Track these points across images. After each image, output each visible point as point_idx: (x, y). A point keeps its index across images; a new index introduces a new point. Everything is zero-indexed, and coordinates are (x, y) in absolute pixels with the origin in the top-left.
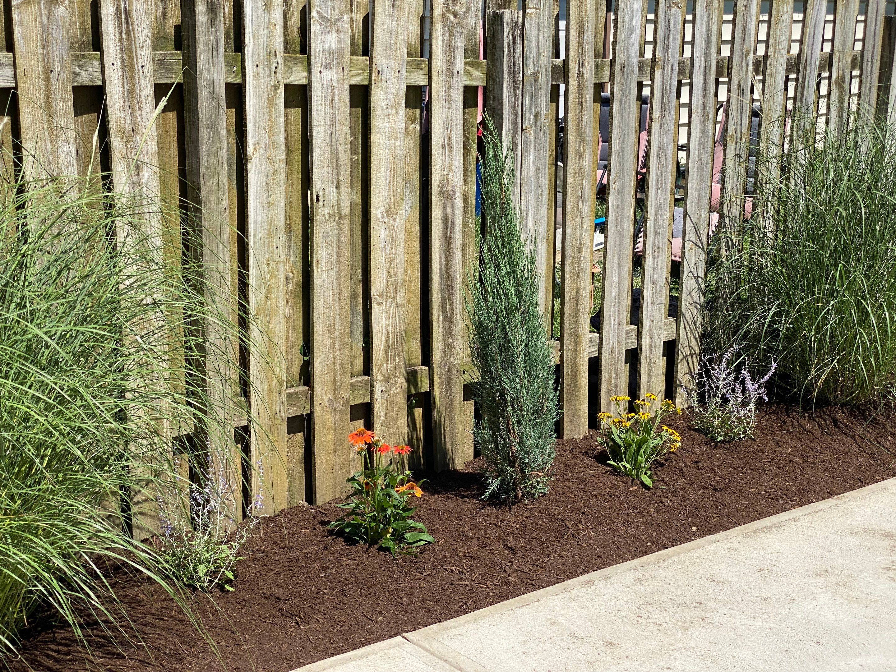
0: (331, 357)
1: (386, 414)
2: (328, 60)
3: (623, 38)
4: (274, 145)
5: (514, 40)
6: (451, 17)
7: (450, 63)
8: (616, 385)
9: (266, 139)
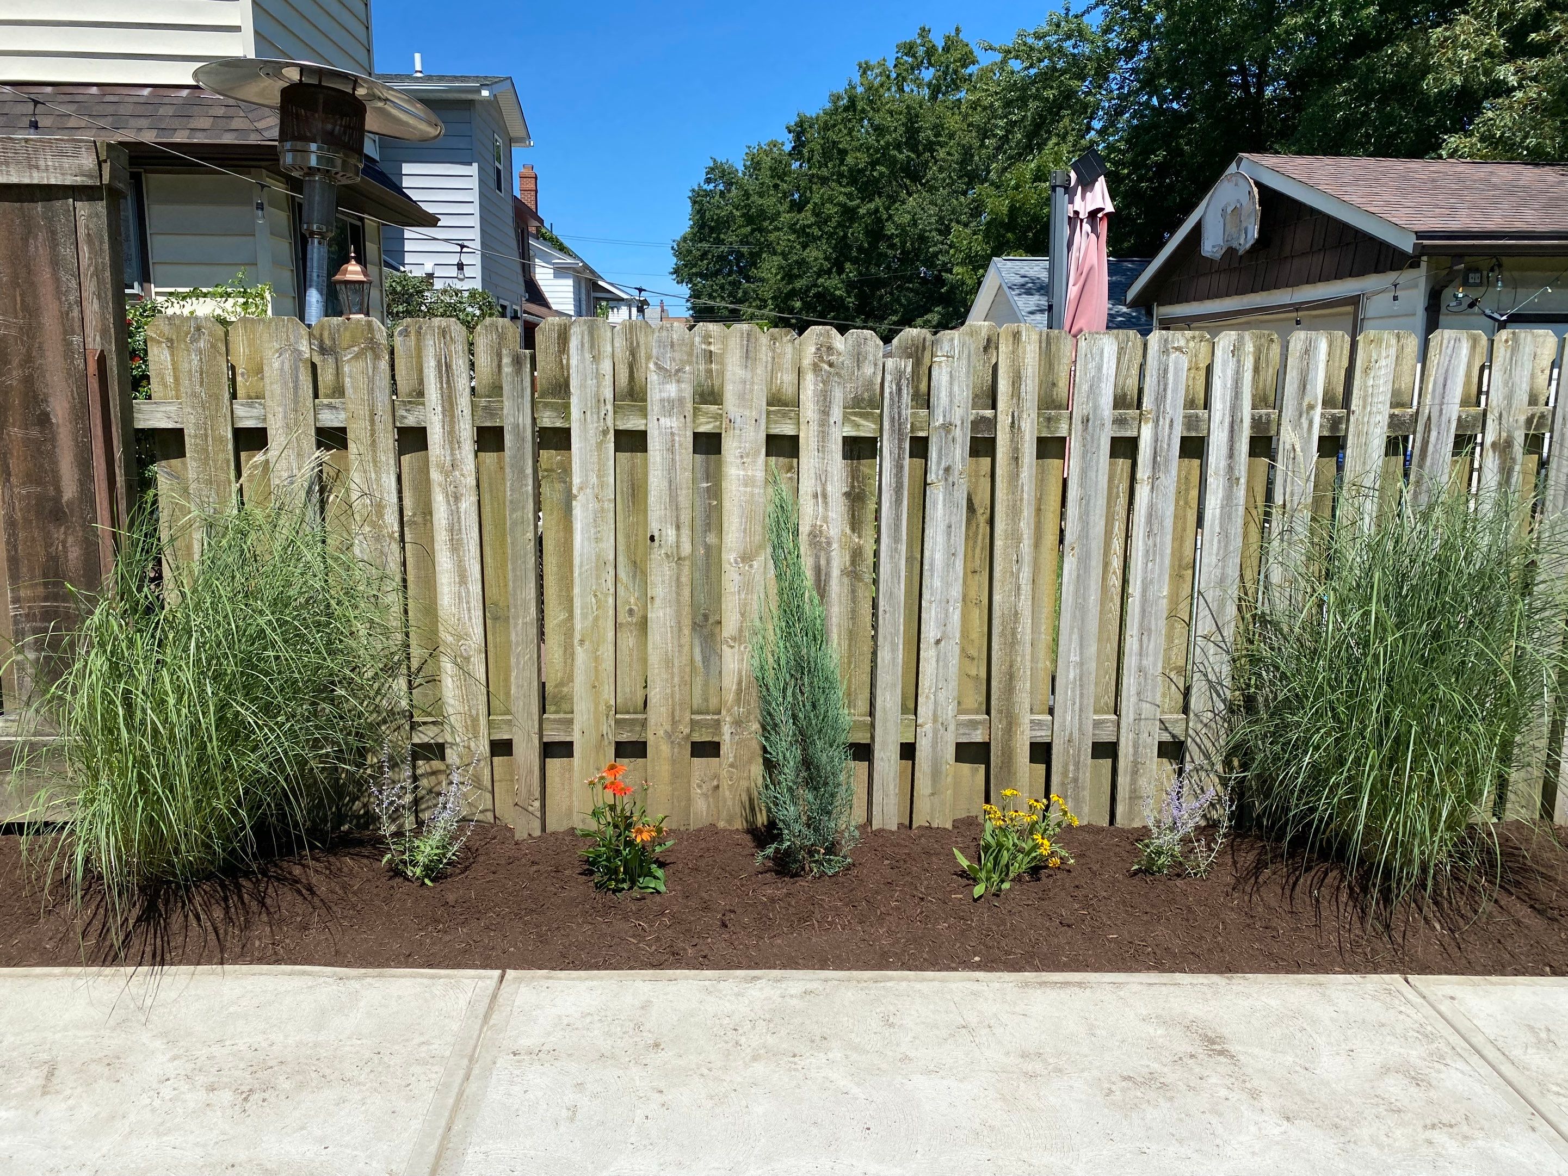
0: (669, 691)
1: (735, 757)
2: (667, 408)
3: (1085, 387)
4: (602, 485)
5: (899, 390)
6: (826, 367)
7: (825, 412)
8: (1076, 780)
9: (594, 480)
